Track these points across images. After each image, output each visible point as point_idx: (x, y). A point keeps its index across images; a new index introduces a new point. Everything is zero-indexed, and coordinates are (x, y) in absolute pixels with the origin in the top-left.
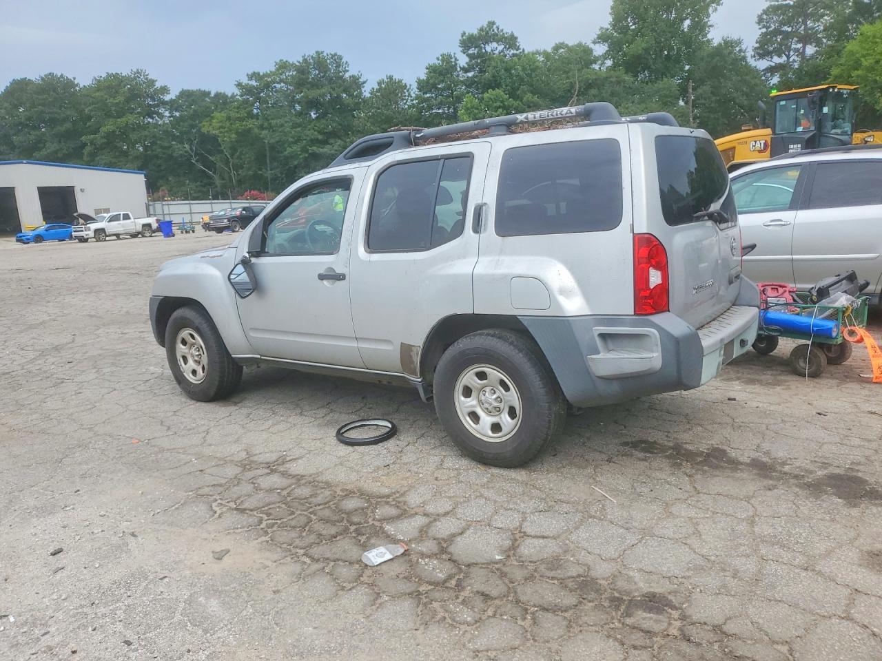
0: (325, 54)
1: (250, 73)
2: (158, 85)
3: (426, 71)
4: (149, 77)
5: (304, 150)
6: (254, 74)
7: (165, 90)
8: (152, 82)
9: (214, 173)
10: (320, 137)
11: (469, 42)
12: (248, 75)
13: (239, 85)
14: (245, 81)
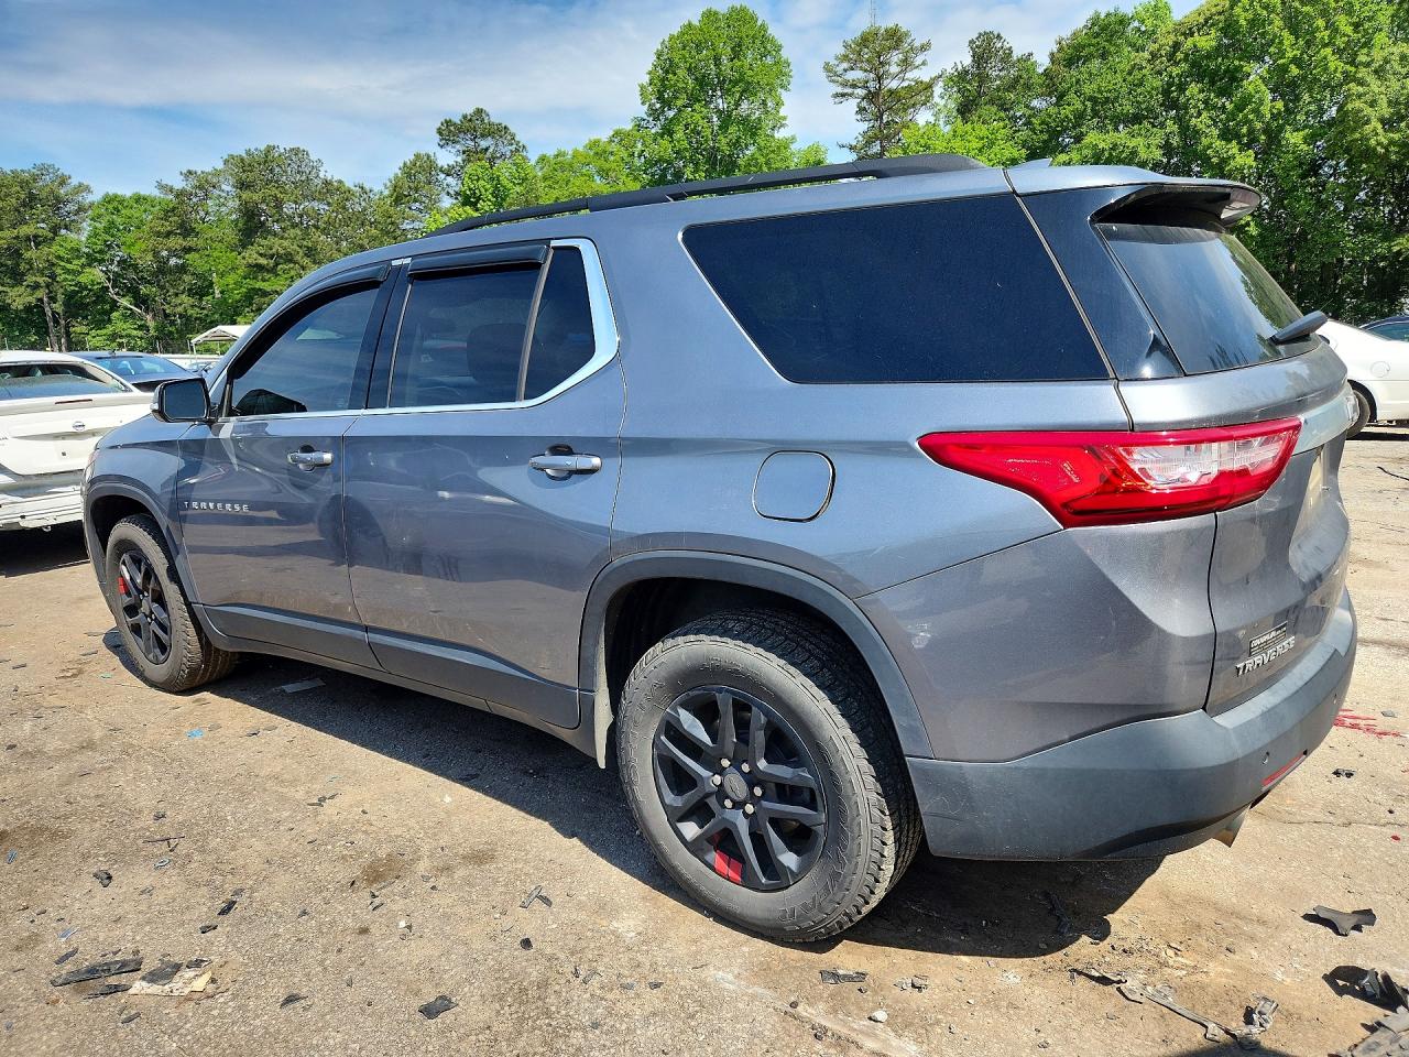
0: (282, 150)
1: (185, 171)
2: (74, 182)
3: (399, 172)
4: (61, 173)
6: (190, 172)
7: (82, 188)
8: (63, 182)
9: (147, 311)
11: (449, 132)
12: (181, 173)
13: (161, 186)
14: (179, 183)
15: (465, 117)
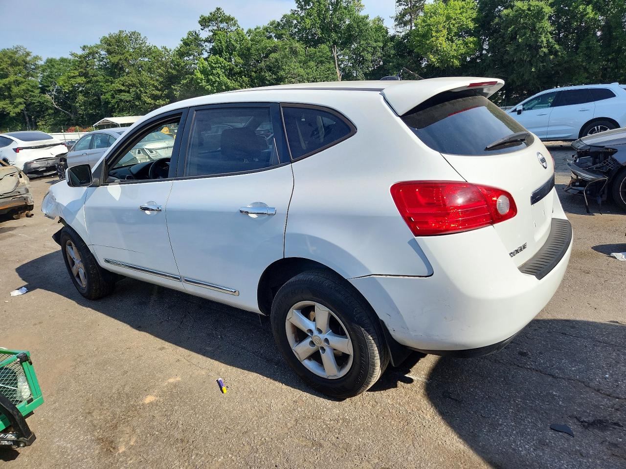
0: (127, 33)
1: (82, 46)
2: (33, 54)
3: (181, 43)
4: (27, 50)
5: (113, 97)
6: (85, 46)
7: (36, 58)
8: (28, 54)
9: (71, 112)
10: (123, 88)
11: (205, 22)
12: (81, 47)
13: (72, 55)
14: (80, 52)
15: (211, 14)
